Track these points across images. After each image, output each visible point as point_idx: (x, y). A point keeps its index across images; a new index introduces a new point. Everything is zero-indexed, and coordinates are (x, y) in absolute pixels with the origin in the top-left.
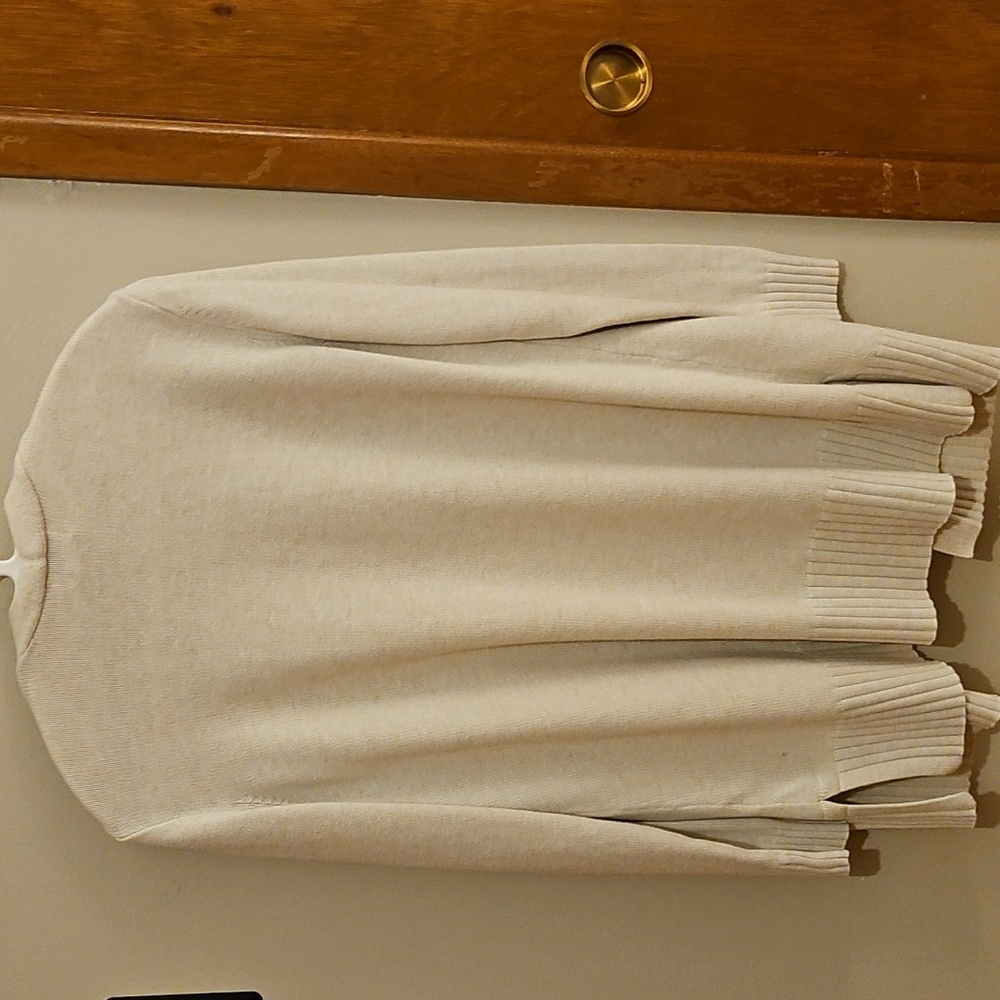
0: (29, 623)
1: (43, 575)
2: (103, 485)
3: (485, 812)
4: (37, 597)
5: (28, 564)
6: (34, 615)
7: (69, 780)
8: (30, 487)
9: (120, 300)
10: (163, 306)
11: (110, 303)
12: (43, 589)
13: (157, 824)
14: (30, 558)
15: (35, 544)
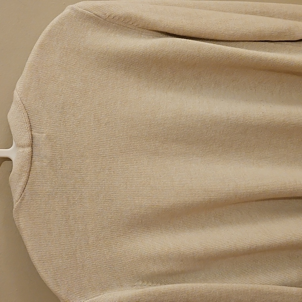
0: (21, 184)
1: (30, 157)
2: (63, 108)
3: (265, 288)
4: (26, 169)
5: (21, 150)
6: (24, 179)
7: (42, 274)
8: (23, 108)
9: (73, 9)
10: (96, 13)
11: (67, 10)
12: (30, 165)
13: (91, 298)
14: (23, 147)
15: (26, 139)
